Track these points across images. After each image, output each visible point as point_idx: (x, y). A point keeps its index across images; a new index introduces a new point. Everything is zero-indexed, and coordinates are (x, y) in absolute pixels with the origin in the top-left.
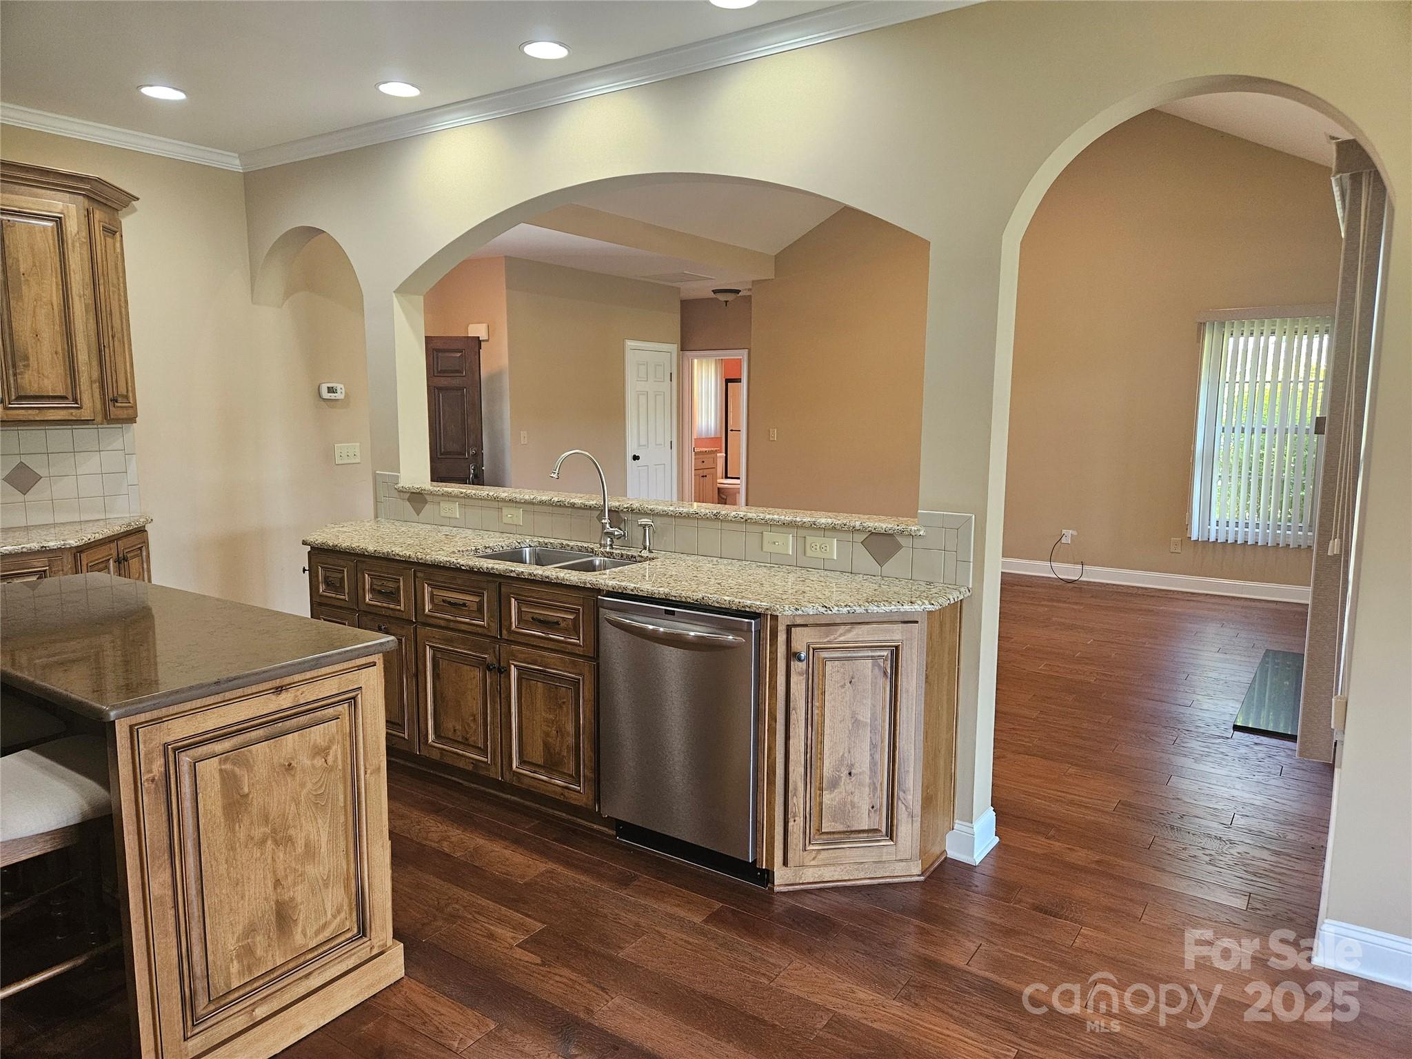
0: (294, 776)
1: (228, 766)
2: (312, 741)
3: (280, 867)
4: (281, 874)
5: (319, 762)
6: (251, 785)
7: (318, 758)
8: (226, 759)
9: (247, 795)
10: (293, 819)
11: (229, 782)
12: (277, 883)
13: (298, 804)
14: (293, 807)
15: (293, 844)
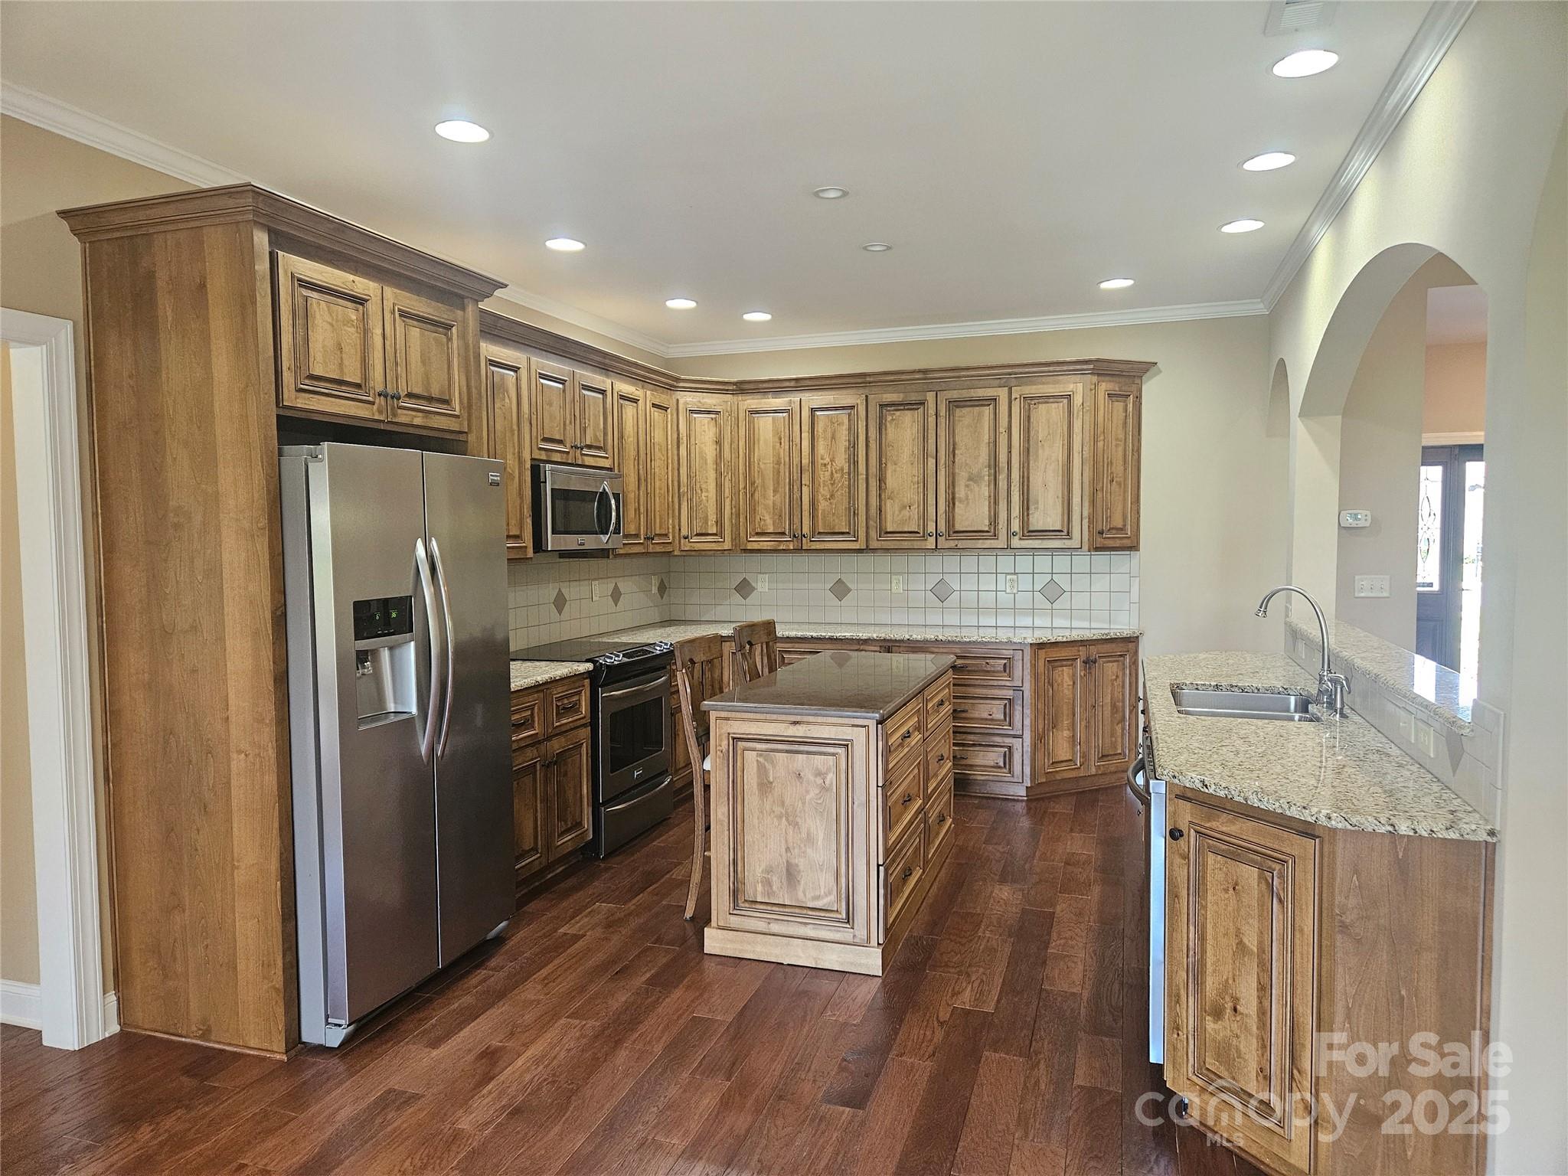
0: (801, 783)
1: (761, 759)
2: (815, 766)
3: (790, 840)
4: (790, 845)
5: (819, 781)
6: (774, 778)
7: (819, 777)
8: (761, 755)
9: (771, 783)
10: (800, 812)
11: (762, 770)
12: (788, 849)
13: (804, 803)
14: (800, 805)
15: (799, 828)
